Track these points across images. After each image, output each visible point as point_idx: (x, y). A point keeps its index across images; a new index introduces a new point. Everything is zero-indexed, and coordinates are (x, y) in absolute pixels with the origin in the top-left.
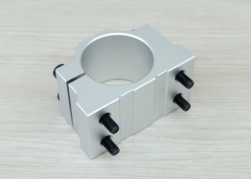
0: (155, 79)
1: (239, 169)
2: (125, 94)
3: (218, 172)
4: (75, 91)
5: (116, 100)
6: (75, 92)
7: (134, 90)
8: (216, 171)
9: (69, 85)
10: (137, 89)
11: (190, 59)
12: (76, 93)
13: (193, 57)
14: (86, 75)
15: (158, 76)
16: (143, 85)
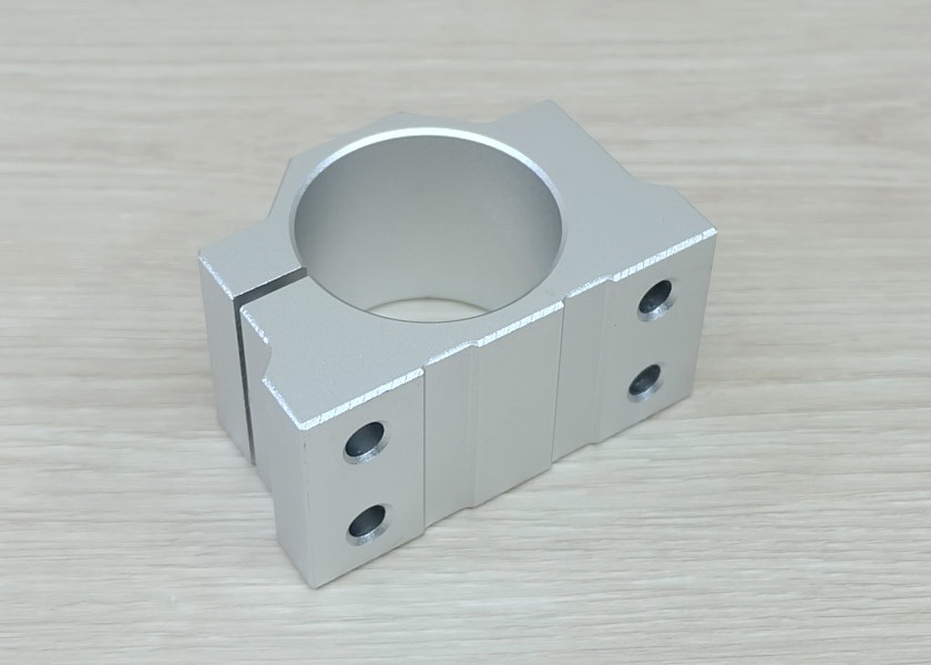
0: (560, 305)
1: (748, 515)
2: (447, 355)
3: (676, 526)
4: (261, 334)
5: (412, 376)
6: (262, 339)
7: (480, 343)
8: (665, 525)
9: (241, 309)
10: (489, 339)
11: (698, 239)
12: (266, 340)
13: (711, 232)
14: (307, 279)
15: (573, 294)
16: (514, 327)
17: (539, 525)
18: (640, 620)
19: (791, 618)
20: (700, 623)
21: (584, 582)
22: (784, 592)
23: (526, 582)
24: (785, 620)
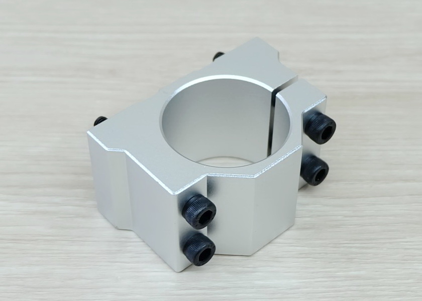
1: (390, 243)
3: (356, 247)
8: (351, 247)
17: (292, 246)
18: (340, 291)
19: (412, 291)
20: (368, 293)
21: (313, 273)
22: (408, 279)
23: (286, 272)
24: (409, 292)
